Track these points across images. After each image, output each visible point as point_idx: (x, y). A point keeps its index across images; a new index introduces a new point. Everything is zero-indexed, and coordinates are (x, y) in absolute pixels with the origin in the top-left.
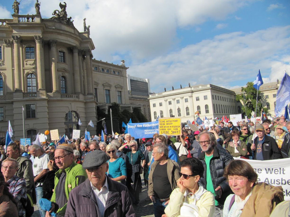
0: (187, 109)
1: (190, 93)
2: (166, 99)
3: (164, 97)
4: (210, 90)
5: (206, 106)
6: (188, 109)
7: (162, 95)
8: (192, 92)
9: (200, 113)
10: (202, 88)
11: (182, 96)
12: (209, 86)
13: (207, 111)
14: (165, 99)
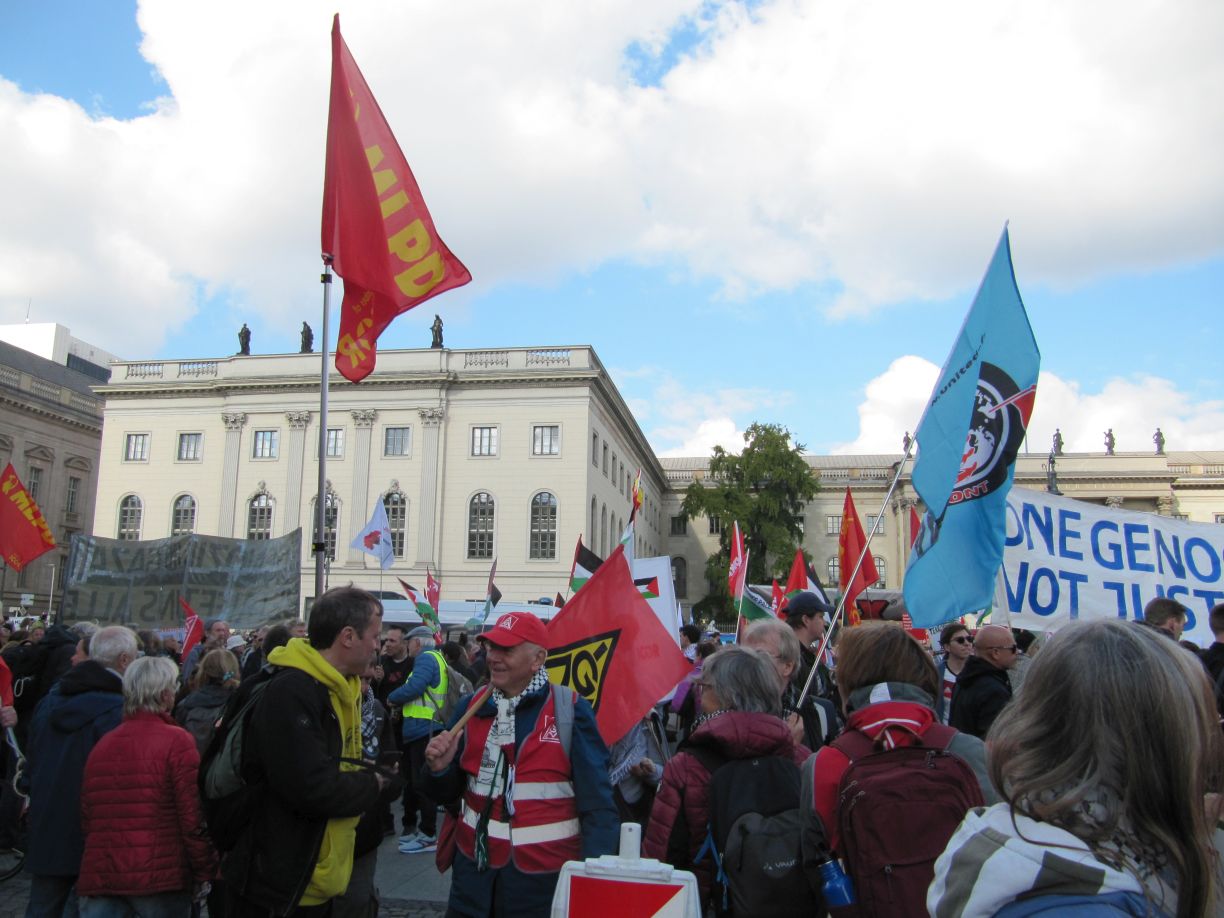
0: (394, 505)
1: (433, 393)
2: (239, 410)
3: (222, 392)
4: (585, 391)
5: (543, 510)
6: (398, 507)
7: (210, 377)
8: (451, 384)
9: (486, 550)
10: (530, 366)
11: (369, 406)
12: (581, 361)
13: (544, 545)
14: (232, 410)
